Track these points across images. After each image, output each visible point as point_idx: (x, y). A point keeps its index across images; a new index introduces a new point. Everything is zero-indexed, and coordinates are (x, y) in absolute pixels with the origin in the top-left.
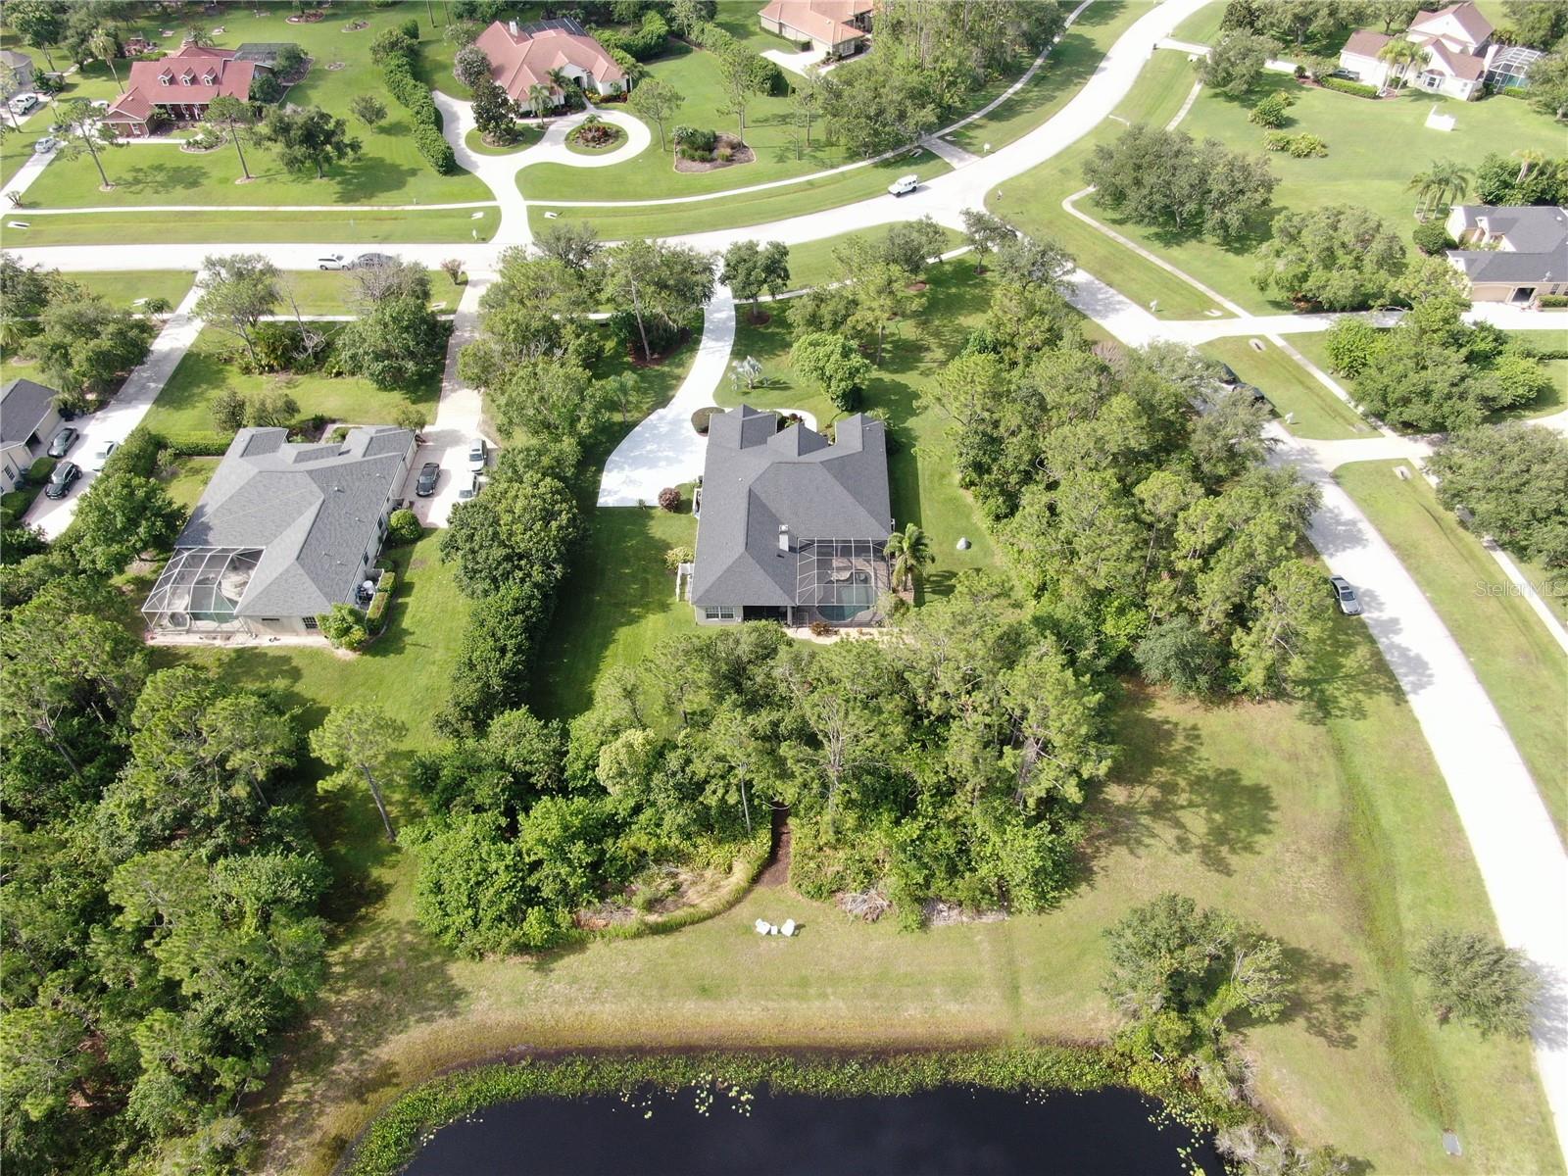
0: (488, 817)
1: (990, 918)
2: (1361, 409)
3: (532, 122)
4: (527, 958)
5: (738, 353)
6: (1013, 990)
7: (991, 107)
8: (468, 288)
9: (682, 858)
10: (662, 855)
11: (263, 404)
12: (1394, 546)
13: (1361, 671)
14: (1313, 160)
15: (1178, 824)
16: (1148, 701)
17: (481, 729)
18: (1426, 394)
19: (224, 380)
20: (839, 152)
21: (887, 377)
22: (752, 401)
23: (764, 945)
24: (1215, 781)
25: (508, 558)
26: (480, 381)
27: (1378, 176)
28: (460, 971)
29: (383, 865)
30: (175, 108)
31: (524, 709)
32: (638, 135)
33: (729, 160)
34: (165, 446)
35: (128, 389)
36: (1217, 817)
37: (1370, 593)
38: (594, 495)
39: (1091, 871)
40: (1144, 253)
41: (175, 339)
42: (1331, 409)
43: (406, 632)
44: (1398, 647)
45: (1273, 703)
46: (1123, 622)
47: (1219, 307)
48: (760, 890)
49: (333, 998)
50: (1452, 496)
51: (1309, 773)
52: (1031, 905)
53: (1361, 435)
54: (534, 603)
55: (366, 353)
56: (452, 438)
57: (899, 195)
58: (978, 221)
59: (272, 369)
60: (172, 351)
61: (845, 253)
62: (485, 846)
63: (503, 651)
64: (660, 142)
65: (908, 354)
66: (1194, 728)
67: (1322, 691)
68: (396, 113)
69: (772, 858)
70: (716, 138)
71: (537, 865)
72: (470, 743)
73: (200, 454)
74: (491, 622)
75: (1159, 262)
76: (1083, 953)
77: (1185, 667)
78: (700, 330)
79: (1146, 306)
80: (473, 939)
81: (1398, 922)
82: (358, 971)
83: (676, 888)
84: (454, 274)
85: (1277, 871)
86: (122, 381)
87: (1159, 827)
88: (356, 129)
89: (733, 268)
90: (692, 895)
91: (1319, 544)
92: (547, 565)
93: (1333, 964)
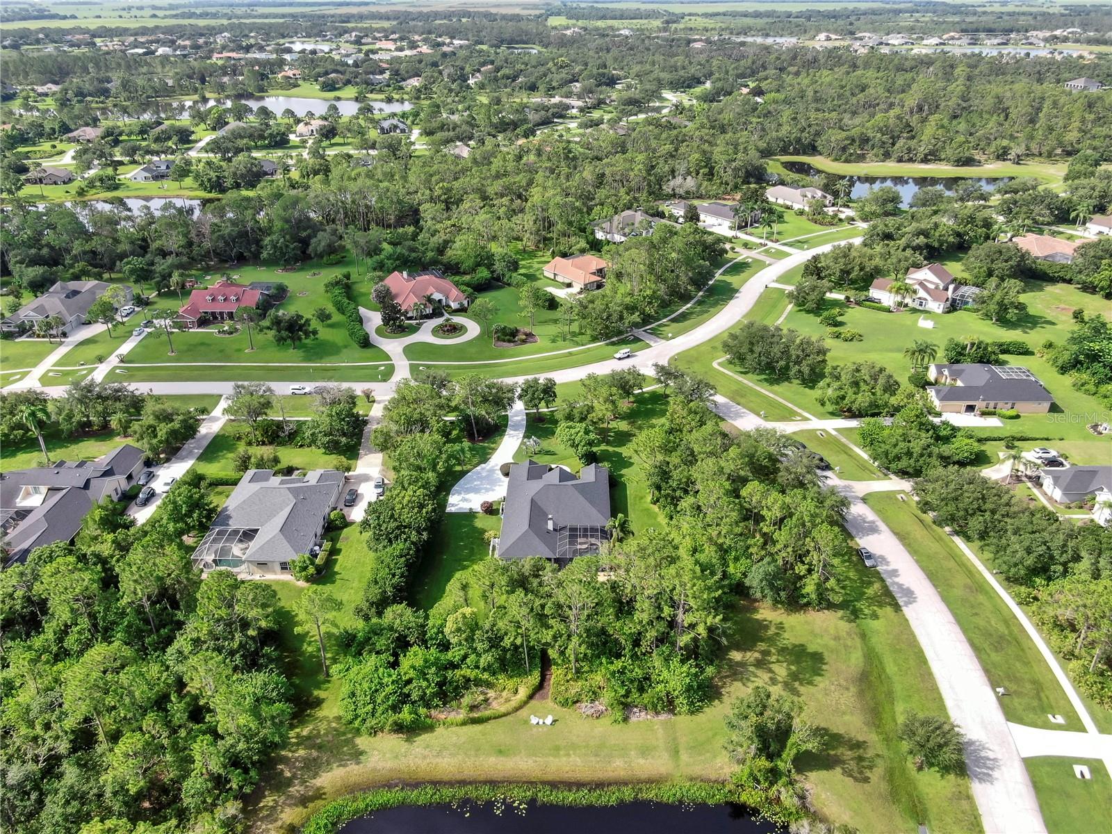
0: (383, 656)
1: (664, 717)
2: (876, 464)
3: (414, 322)
4: (401, 735)
5: (527, 436)
6: (675, 753)
7: (673, 316)
8: (375, 405)
9: (489, 685)
10: (478, 682)
11: (262, 457)
12: (896, 534)
13: (876, 595)
14: (855, 343)
15: (771, 671)
16: (756, 610)
17: (380, 614)
18: (909, 454)
19: (236, 449)
20: (586, 338)
21: (611, 449)
22: (535, 459)
23: (535, 730)
24: (792, 649)
25: (398, 528)
26: (383, 448)
27: (891, 351)
28: (362, 742)
29: (320, 689)
30: (213, 314)
31: (405, 603)
32: (473, 329)
33: (524, 342)
34: (204, 479)
35: (182, 453)
36: (793, 668)
37: (883, 558)
38: (445, 507)
39: (721, 694)
40: (758, 388)
41: (210, 428)
42: (863, 466)
43: (337, 573)
44: (897, 584)
45: (826, 611)
46: (738, 565)
47: (800, 415)
48: (533, 702)
49: (290, 755)
50: (925, 506)
51: (846, 646)
52: (686, 708)
53: (879, 479)
54: (411, 552)
55: (320, 432)
56: (366, 478)
57: (620, 359)
58: (661, 369)
59: (264, 443)
60: (207, 434)
61: (587, 382)
62: (381, 670)
63: (394, 575)
64: (485, 333)
65: (623, 438)
66: (781, 623)
67: (854, 606)
68: (337, 317)
69: (540, 687)
70: (517, 331)
71: (409, 682)
72: (374, 620)
73: (222, 485)
74: (388, 560)
75: (767, 393)
76: (715, 734)
77: (771, 586)
78: (506, 426)
79: (759, 415)
80: (371, 722)
81: (894, 720)
82: (303, 741)
83: (486, 700)
84: (368, 397)
85: (827, 694)
86: (179, 449)
87: (759, 672)
88: (315, 324)
89: (525, 391)
90: (495, 704)
91: (854, 533)
92: (419, 533)
93: (858, 741)
